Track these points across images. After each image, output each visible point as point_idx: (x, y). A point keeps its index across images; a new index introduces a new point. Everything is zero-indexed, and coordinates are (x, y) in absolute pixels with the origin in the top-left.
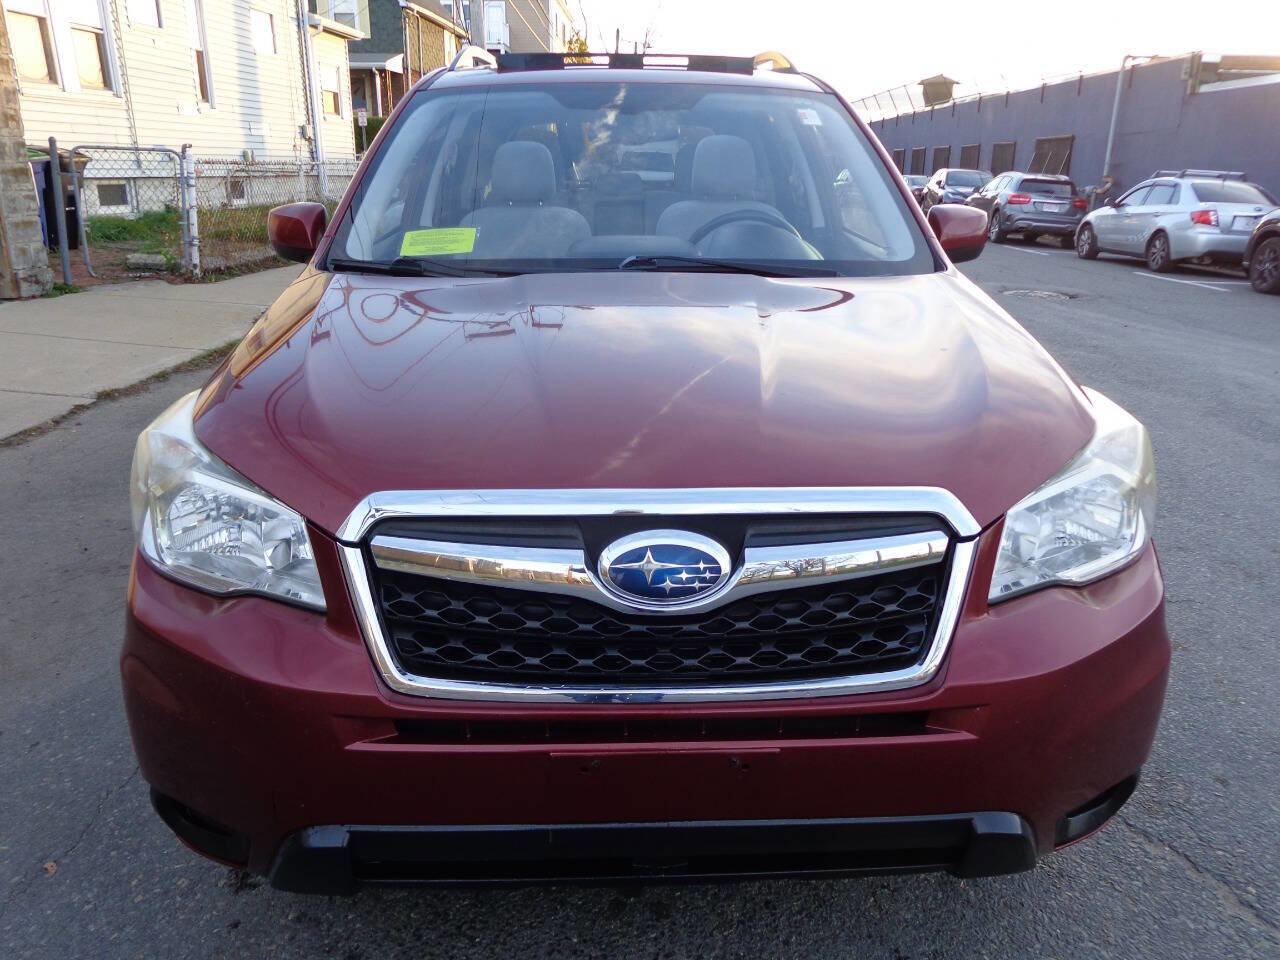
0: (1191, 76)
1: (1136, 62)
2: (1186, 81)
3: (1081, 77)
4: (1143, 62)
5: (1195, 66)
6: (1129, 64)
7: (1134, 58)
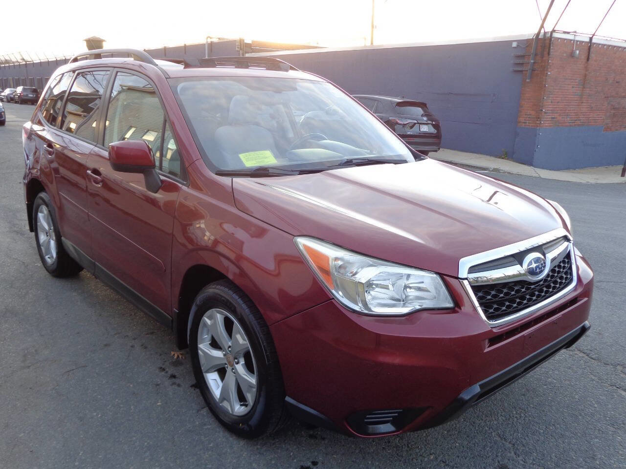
0: (241, 49)
1: (212, 40)
2: (239, 51)
3: (185, 45)
4: (215, 40)
5: (242, 44)
6: (209, 40)
7: (211, 38)
